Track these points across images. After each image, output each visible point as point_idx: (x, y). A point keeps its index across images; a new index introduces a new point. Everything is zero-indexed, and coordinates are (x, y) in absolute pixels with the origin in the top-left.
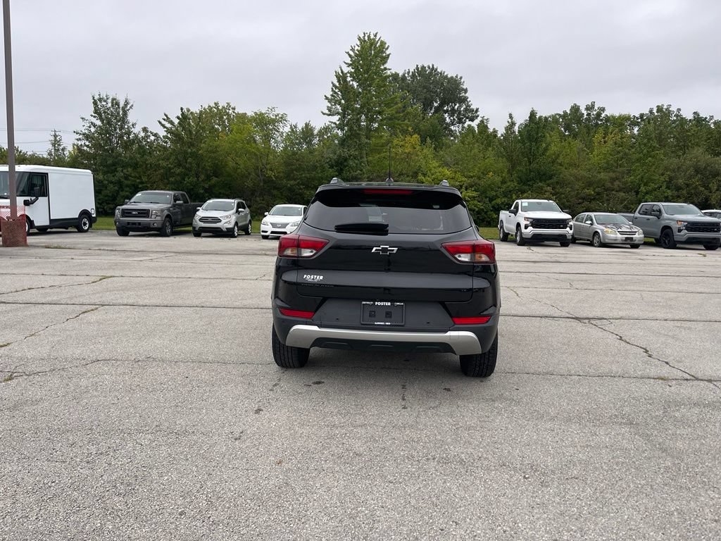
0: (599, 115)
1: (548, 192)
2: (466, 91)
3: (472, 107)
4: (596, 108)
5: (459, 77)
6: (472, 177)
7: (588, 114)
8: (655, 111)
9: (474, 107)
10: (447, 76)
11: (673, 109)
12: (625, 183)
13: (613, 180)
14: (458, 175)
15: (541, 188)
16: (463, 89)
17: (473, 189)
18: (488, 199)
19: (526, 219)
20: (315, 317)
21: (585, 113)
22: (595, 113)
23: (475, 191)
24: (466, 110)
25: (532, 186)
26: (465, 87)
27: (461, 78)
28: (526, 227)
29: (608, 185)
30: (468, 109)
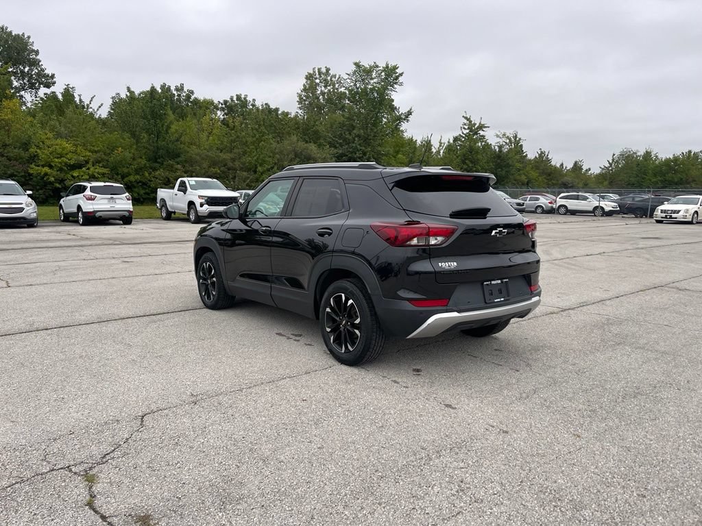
0: (188, 97)
1: (180, 170)
2: (37, 53)
3: (46, 72)
4: (185, 90)
5: (26, 36)
6: (96, 152)
7: (179, 95)
8: (235, 99)
9: (48, 72)
10: (11, 32)
11: (249, 99)
12: (244, 164)
13: (233, 160)
14: (79, 148)
15: (172, 166)
16: (33, 51)
17: (101, 165)
18: (120, 177)
19: (200, 197)
20: (451, 302)
21: (175, 92)
22: (184, 94)
23: (104, 167)
24: (38, 74)
25: (163, 164)
26: (35, 48)
27: (29, 37)
28: (202, 205)
29: (230, 164)
30: (41, 74)
